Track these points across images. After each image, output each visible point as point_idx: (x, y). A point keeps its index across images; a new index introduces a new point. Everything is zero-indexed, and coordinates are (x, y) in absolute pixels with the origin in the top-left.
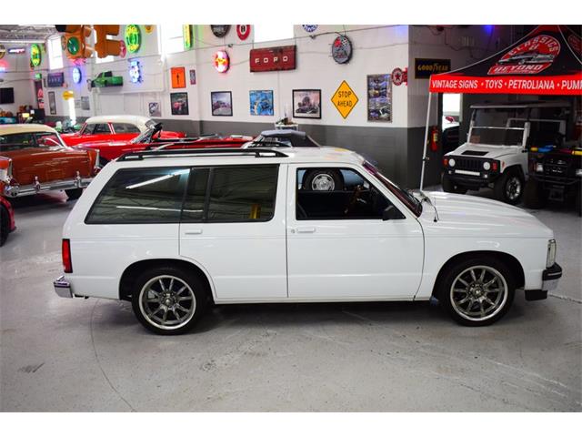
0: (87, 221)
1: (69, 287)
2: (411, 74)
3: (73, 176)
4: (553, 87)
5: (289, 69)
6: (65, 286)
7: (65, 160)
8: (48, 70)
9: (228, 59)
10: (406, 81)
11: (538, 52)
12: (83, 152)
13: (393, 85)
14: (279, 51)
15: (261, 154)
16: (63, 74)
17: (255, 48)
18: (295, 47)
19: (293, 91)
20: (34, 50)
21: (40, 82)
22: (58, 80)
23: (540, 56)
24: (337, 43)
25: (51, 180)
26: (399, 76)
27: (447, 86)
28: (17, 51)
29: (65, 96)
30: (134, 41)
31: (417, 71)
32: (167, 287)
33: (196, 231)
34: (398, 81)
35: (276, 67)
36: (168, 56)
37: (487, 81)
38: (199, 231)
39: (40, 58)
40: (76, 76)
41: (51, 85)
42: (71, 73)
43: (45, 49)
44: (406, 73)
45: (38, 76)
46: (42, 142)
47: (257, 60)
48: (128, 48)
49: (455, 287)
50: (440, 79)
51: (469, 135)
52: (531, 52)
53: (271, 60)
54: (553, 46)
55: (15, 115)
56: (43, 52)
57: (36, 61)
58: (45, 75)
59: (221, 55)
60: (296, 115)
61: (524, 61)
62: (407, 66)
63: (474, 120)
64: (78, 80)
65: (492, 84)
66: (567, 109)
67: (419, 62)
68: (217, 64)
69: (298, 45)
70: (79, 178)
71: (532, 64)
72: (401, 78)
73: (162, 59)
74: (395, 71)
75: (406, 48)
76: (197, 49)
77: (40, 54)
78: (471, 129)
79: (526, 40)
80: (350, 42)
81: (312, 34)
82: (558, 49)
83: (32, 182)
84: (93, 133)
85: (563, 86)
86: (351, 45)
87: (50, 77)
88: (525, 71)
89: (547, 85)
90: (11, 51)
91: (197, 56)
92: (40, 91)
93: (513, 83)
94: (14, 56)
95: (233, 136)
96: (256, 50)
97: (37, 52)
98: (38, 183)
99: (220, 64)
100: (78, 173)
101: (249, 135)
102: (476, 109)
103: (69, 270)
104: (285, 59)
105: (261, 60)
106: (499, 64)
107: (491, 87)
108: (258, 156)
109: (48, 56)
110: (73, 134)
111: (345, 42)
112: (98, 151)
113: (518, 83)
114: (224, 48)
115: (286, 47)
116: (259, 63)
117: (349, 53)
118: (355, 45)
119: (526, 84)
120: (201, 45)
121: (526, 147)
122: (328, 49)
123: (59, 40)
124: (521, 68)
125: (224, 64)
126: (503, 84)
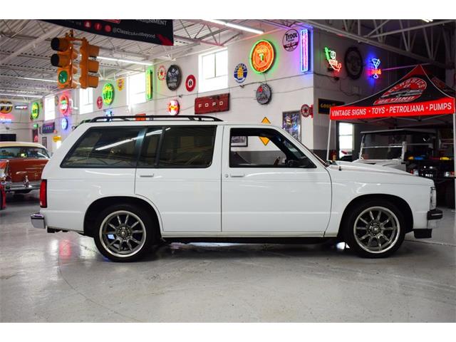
0: (62, 165)
1: (43, 219)
2: (316, 110)
4: (423, 109)
5: (224, 111)
6: (40, 218)
8: (43, 121)
9: (179, 106)
10: (312, 114)
11: (410, 88)
13: (302, 117)
14: (217, 98)
15: (202, 119)
16: (54, 123)
17: (199, 96)
18: (229, 94)
20: (34, 107)
21: (37, 130)
22: (50, 128)
23: (411, 91)
24: (260, 90)
26: (307, 111)
27: (343, 114)
28: (22, 107)
29: (54, 139)
30: (109, 96)
31: (320, 107)
32: (123, 222)
33: (150, 175)
34: (306, 114)
35: (214, 109)
36: (134, 107)
37: (373, 109)
38: (152, 175)
39: (38, 113)
40: (64, 124)
41: (46, 131)
42: (60, 122)
43: (42, 106)
44: (311, 108)
45: (35, 126)
47: (200, 106)
48: (104, 101)
49: (357, 226)
50: (338, 110)
51: (361, 153)
52: (405, 89)
53: (210, 104)
54: (421, 84)
55: (16, 154)
56: (41, 108)
57: (35, 115)
58: (41, 125)
59: (173, 103)
61: (400, 95)
62: (312, 103)
63: (364, 142)
64: (65, 127)
65: (377, 111)
66: (434, 134)
67: (321, 102)
68: (170, 110)
69: (231, 92)
71: (406, 97)
72: (308, 112)
73: (129, 108)
74: (304, 106)
75: (312, 90)
76: (156, 100)
77: (38, 110)
78: (361, 150)
79: (400, 82)
80: (270, 88)
81: (241, 84)
82: (425, 86)
83: (23, 179)
85: (431, 108)
86: (271, 91)
87: (44, 126)
88: (402, 101)
89: (419, 109)
90: (17, 107)
91: (156, 104)
92: (36, 137)
93: (392, 109)
94: (20, 111)
96: (199, 98)
97: (37, 108)
98: (27, 181)
99: (172, 109)
102: (366, 134)
103: (44, 205)
104: (221, 103)
105: (203, 105)
106: (382, 98)
107: (376, 113)
108: (200, 120)
109: (44, 111)
111: (266, 89)
113: (396, 109)
114: (175, 98)
115: (222, 95)
116: (202, 107)
117: (269, 96)
118: (274, 90)
119: (402, 109)
120: (159, 97)
121: (404, 160)
122: (254, 94)
123: (54, 99)
124: (398, 99)
125: (175, 109)
126: (385, 110)
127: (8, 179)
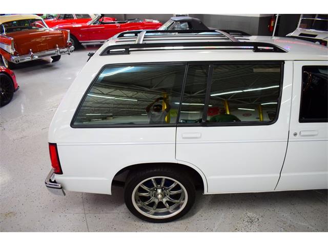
1: (61, 188)
3: (54, 48)
7: (49, 37)
12: (59, 32)
15: (259, 48)
25: (40, 51)
32: (159, 184)
38: (198, 135)
46: (34, 25)
70: (58, 49)
83: (28, 53)
84: (64, 19)
95: (148, 20)
98: (32, 53)
100: (57, 45)
101: (156, 20)
103: (58, 170)
110: (52, 20)
112: (69, 31)
127: (15, 54)
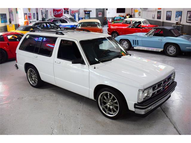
19: (188, 11)
60: (188, 21)
